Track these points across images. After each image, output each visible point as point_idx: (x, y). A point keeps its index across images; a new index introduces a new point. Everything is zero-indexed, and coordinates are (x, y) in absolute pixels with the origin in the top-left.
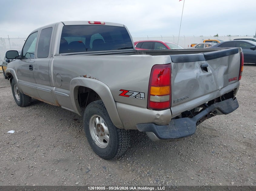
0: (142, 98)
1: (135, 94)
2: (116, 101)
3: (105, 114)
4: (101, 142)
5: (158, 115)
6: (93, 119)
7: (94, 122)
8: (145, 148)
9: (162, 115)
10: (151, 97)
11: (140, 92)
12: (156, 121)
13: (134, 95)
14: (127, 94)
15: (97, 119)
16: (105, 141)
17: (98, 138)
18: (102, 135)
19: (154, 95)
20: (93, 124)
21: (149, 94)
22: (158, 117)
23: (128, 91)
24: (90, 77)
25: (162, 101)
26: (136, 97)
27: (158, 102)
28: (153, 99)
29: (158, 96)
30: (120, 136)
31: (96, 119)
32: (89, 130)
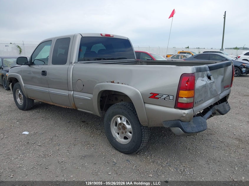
0: (171, 100)
1: (165, 96)
2: (145, 102)
3: (129, 114)
4: (121, 139)
5: (184, 113)
6: (114, 119)
7: (114, 122)
8: (157, 144)
9: (187, 113)
10: (179, 99)
11: (169, 95)
12: (182, 119)
13: (163, 97)
14: (157, 96)
15: (119, 119)
16: (125, 138)
17: (118, 136)
18: (123, 133)
19: (183, 98)
20: (114, 124)
21: (178, 96)
22: (184, 115)
23: (158, 94)
24: (118, 83)
25: (188, 102)
26: (165, 99)
27: (185, 103)
28: (180, 100)
29: (185, 98)
30: (143, 133)
31: (117, 119)
32: (110, 129)
